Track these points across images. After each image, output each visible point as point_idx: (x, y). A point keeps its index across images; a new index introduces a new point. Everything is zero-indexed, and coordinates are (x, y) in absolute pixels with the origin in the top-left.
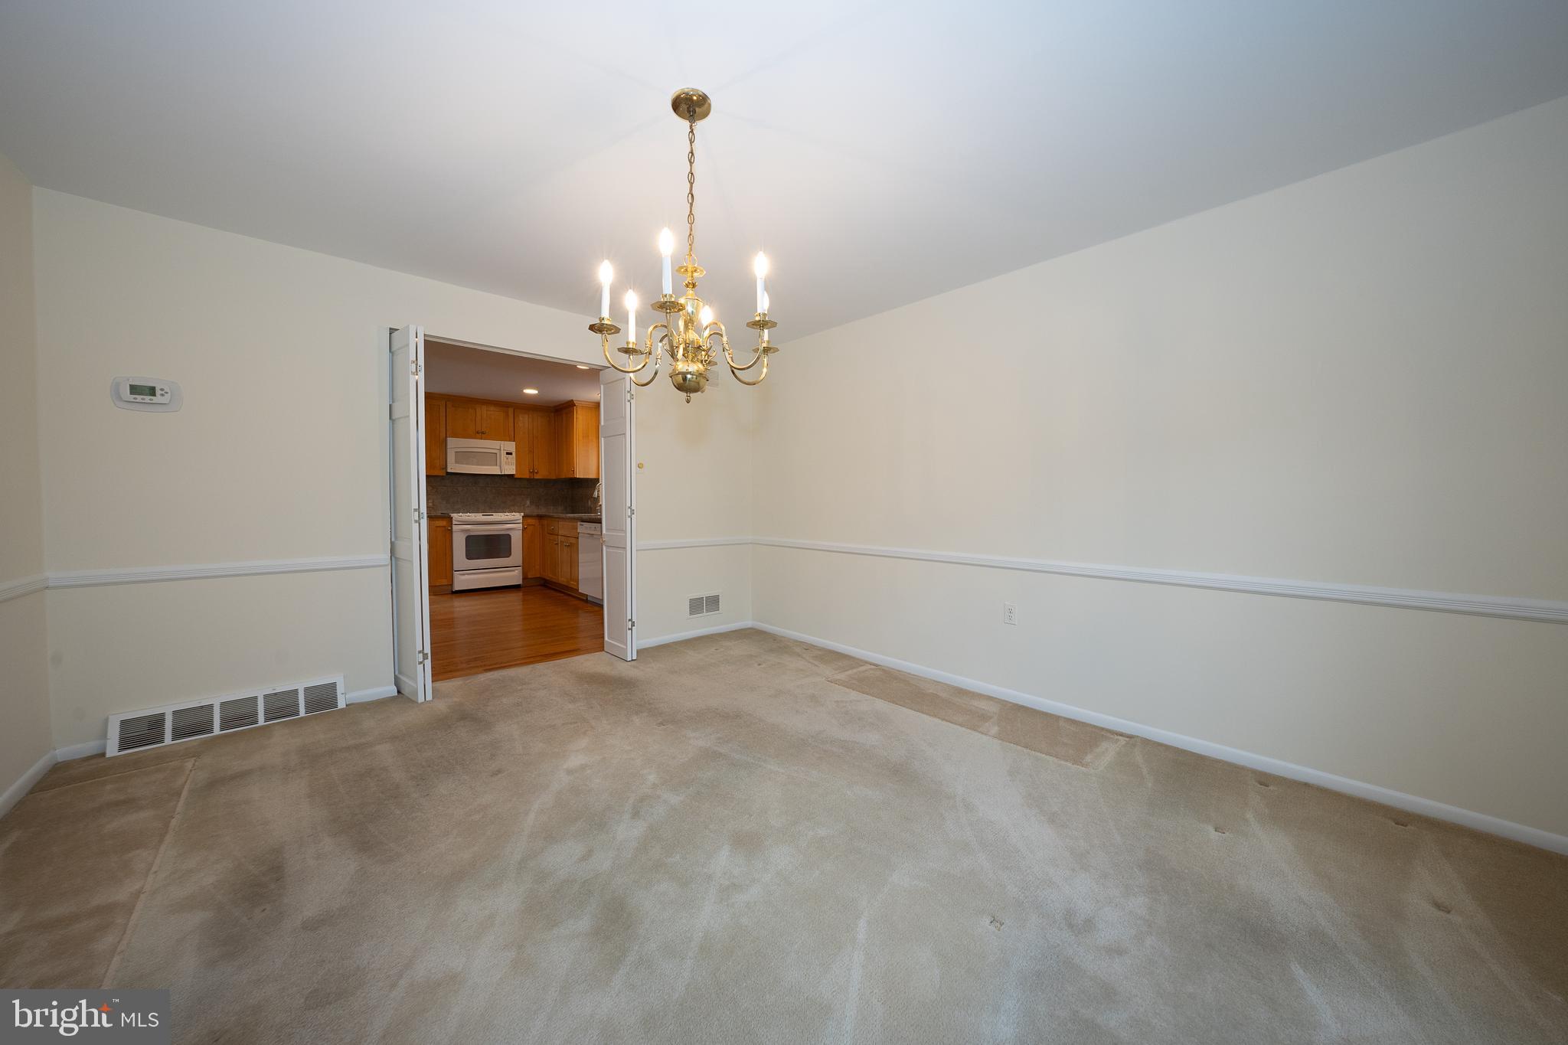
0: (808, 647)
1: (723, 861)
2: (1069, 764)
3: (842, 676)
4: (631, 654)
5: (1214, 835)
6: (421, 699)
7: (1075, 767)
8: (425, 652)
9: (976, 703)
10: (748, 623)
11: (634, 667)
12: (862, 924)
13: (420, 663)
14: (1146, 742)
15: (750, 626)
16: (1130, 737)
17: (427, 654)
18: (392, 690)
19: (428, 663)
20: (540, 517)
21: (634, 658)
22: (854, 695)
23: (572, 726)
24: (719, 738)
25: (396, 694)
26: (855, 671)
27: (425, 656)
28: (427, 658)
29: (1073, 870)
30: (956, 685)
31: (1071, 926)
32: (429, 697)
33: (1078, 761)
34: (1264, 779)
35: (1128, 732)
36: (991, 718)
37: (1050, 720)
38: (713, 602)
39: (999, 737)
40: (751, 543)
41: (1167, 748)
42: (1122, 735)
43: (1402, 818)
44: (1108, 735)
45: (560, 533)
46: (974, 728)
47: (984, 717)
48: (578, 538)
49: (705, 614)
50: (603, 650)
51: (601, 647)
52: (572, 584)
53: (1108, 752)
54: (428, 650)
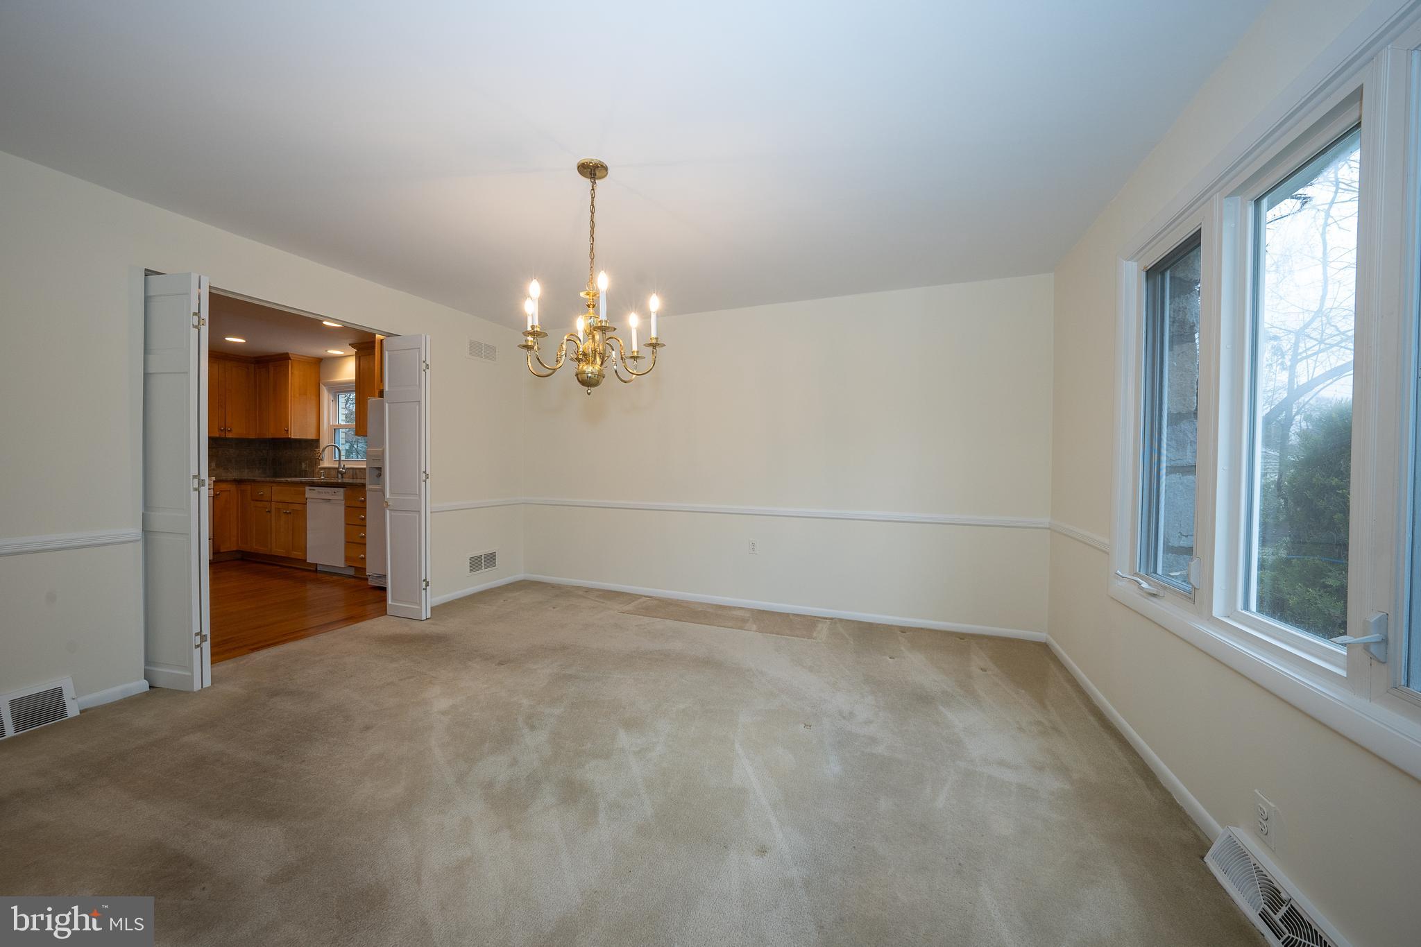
0: (588, 590)
1: (624, 739)
2: (806, 639)
3: (627, 608)
4: (426, 613)
5: (891, 661)
6: (197, 687)
7: (810, 641)
8: (203, 633)
9: (734, 613)
10: (520, 576)
11: (433, 624)
12: (737, 746)
13: (197, 646)
14: (841, 620)
15: (522, 579)
16: (832, 619)
17: (205, 636)
18: (143, 685)
19: (207, 646)
20: (239, 482)
21: (429, 616)
22: (647, 620)
23: (412, 680)
24: (561, 665)
25: (148, 689)
26: (636, 602)
27: (203, 639)
28: (206, 641)
29: (833, 692)
30: (715, 603)
31: (844, 718)
32: (208, 683)
33: (810, 637)
34: (903, 630)
35: (831, 617)
36: (748, 620)
37: (784, 616)
38: (490, 559)
39: (760, 630)
40: (523, 503)
41: (853, 621)
42: (826, 618)
43: (962, 636)
44: (819, 619)
45: (274, 498)
46: (741, 628)
47: (744, 621)
48: (306, 504)
49: (483, 571)
50: (386, 614)
51: (383, 611)
52: (296, 554)
53: (823, 631)
54: (207, 631)
